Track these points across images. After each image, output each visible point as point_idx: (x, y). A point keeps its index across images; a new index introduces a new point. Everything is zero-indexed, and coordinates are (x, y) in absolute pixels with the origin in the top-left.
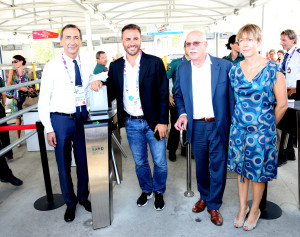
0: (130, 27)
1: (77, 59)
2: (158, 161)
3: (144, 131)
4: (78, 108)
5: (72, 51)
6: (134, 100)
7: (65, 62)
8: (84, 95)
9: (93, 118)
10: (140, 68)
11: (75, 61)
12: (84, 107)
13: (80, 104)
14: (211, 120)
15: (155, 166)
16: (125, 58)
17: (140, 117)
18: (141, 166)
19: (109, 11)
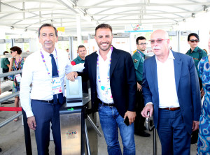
0: (102, 26)
1: (54, 53)
2: (127, 144)
3: (115, 117)
4: (55, 96)
5: (48, 47)
6: (106, 90)
7: (43, 56)
8: (60, 84)
9: (68, 105)
10: (111, 61)
11: (52, 55)
12: (61, 95)
13: (57, 92)
14: (175, 109)
15: (125, 148)
16: (98, 53)
17: (110, 105)
18: (112, 147)
19: (97, 14)
